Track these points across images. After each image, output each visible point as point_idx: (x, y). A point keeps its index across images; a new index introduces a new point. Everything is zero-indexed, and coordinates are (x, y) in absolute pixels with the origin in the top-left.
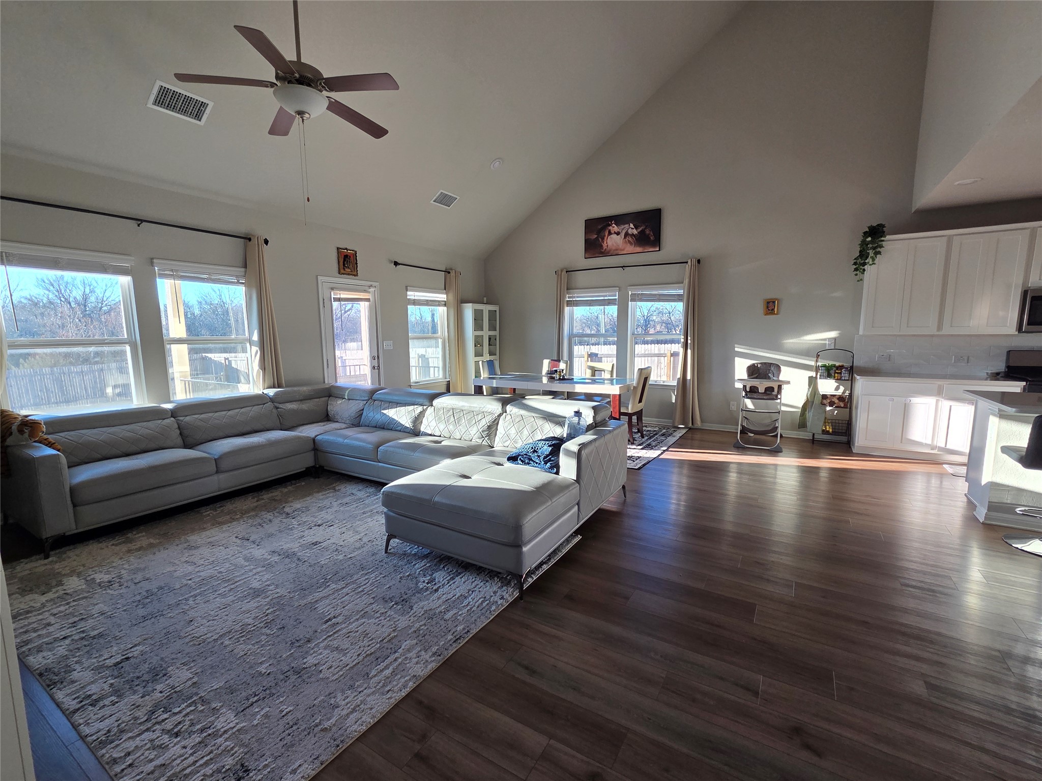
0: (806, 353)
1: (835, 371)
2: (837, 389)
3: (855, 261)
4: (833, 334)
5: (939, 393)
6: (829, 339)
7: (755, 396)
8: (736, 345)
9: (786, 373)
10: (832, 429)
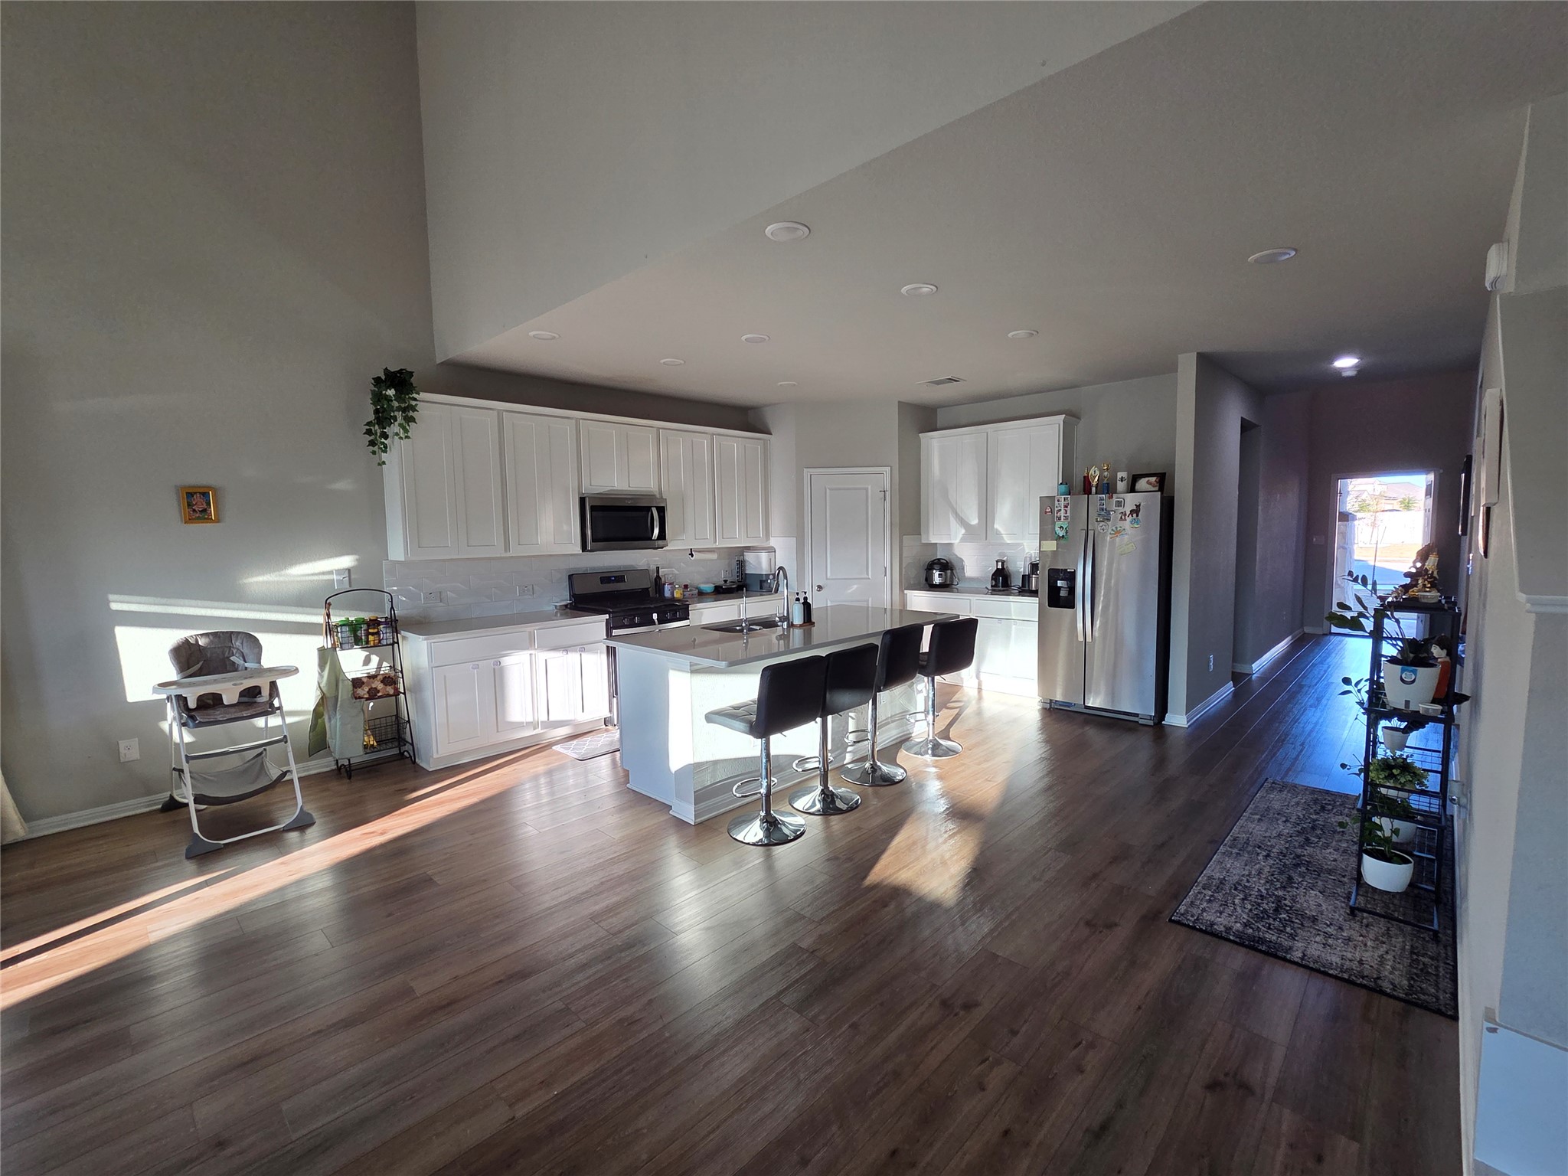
0: (300, 600)
1: (367, 630)
2: (367, 661)
3: (368, 427)
4: (346, 561)
5: (530, 644)
6: (339, 572)
8: (111, 597)
10: (375, 738)
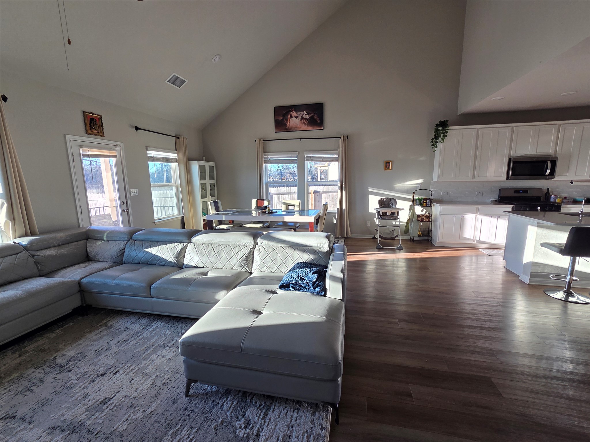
0: (407, 192)
1: (423, 201)
2: (422, 211)
3: (432, 140)
4: (420, 181)
5: (476, 212)
6: (418, 184)
7: (386, 217)
8: (369, 188)
9: (400, 204)
10: (421, 233)
